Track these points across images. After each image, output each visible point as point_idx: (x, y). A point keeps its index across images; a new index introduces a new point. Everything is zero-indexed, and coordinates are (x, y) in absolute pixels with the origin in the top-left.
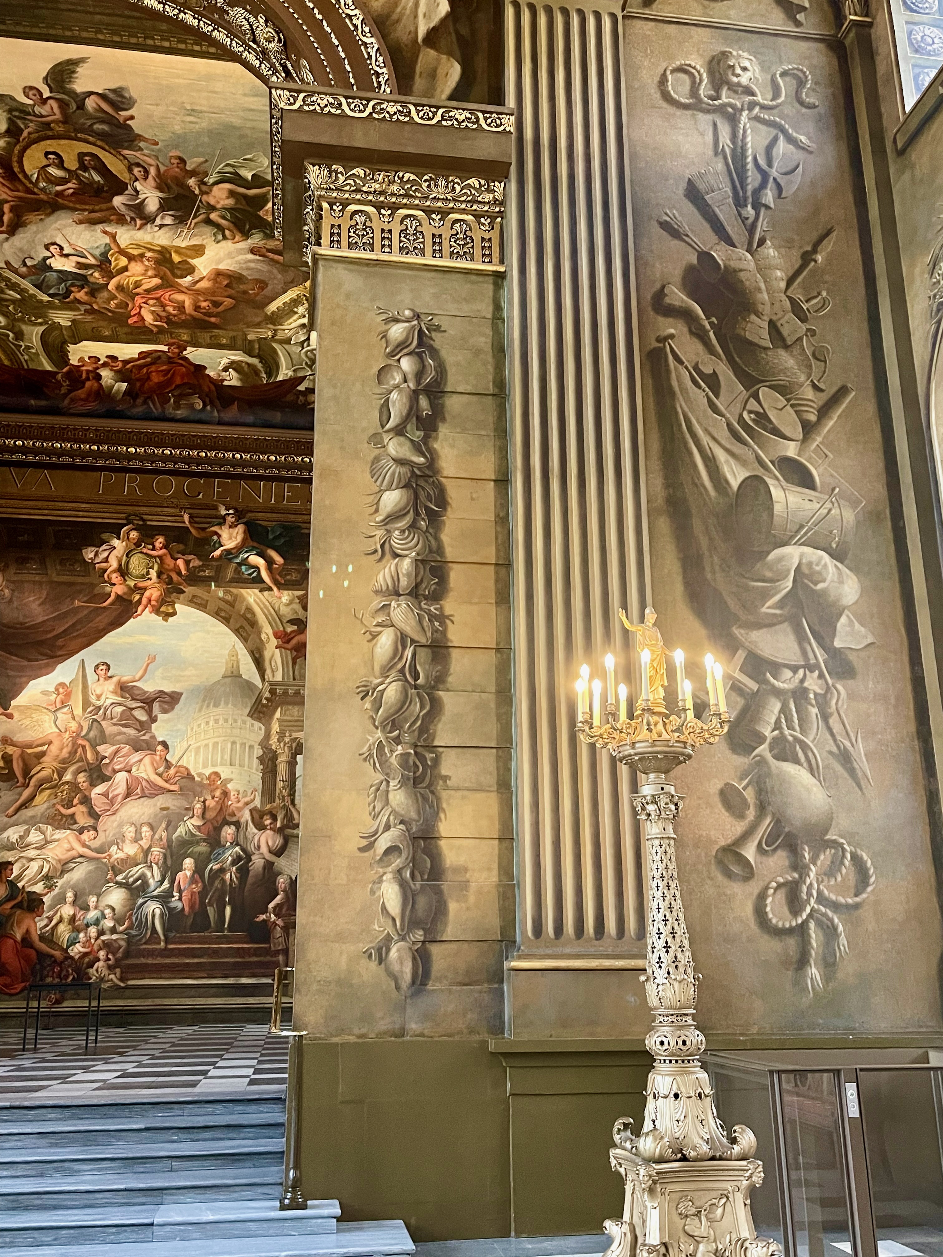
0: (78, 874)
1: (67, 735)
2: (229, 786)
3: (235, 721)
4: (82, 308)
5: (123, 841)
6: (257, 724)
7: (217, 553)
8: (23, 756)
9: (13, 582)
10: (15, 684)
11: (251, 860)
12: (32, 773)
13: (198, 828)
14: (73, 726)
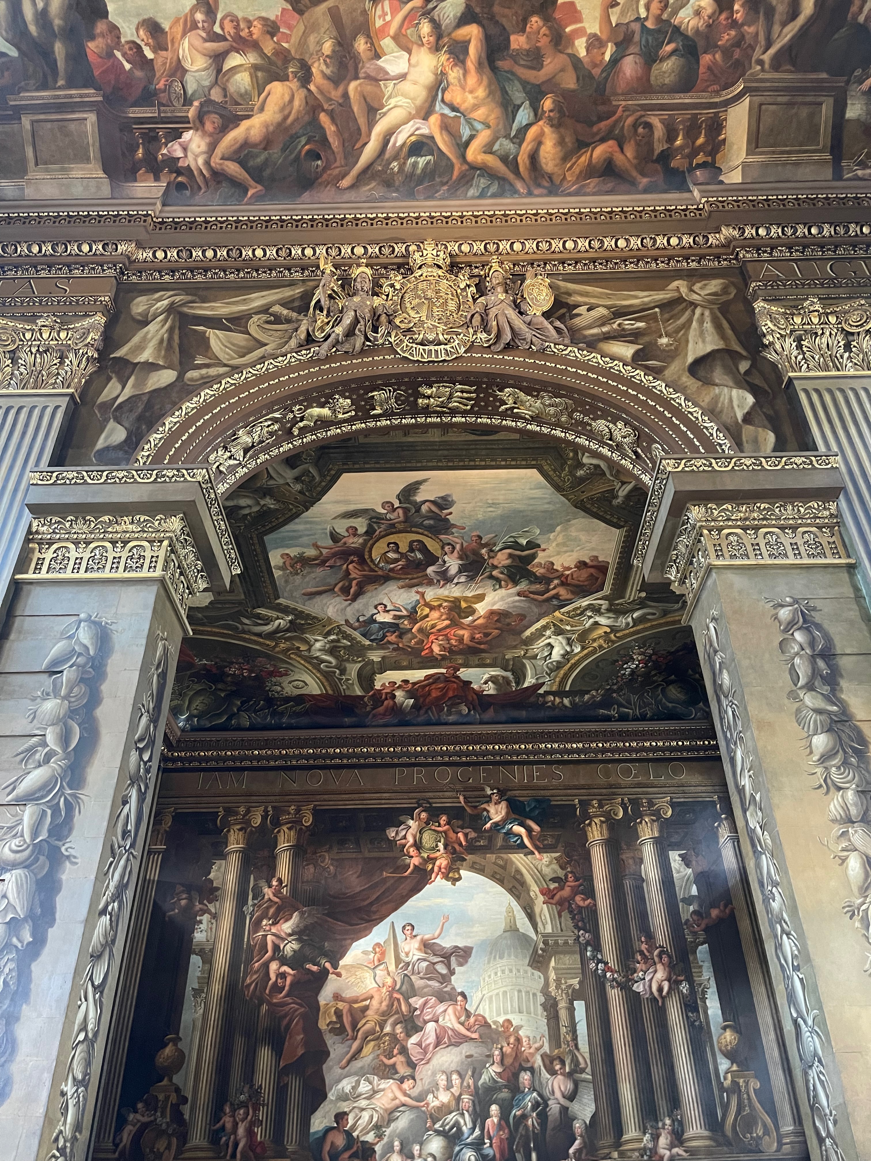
0: (402, 1122)
1: (384, 990)
2: (520, 1032)
3: (519, 971)
4: (391, 647)
5: (438, 1090)
6: (537, 973)
7: (488, 825)
8: (351, 1010)
9: (337, 860)
10: (342, 946)
11: (547, 1105)
12: (359, 1026)
13: (499, 1074)
14: (389, 981)
